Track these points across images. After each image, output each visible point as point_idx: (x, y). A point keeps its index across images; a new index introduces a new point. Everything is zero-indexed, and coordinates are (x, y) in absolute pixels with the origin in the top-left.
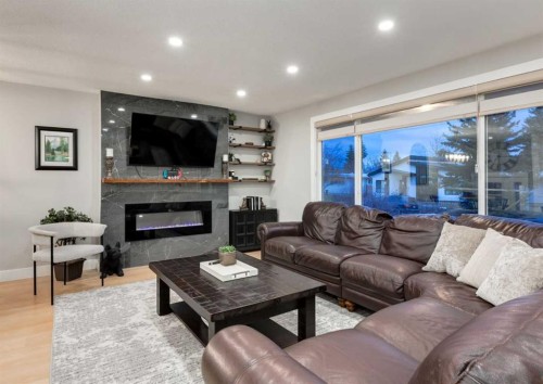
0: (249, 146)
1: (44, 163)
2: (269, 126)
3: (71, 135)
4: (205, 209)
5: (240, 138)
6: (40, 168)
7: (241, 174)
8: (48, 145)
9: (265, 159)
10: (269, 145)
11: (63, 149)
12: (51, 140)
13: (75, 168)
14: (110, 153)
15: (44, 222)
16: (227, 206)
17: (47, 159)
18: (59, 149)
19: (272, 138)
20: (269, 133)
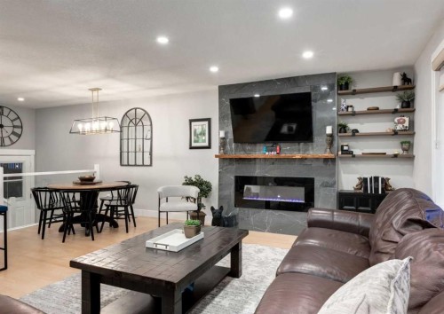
0: (374, 112)
1: (194, 145)
3: (206, 123)
6: (191, 148)
8: (195, 131)
9: (399, 127)
11: (203, 134)
12: (196, 127)
13: (209, 147)
14: (222, 134)
15: (184, 184)
16: (333, 185)
17: (195, 142)
18: (201, 134)
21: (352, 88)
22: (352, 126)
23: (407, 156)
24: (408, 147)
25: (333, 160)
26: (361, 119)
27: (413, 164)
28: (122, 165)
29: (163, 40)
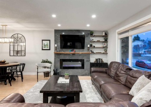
0: (98, 41)
1: (43, 48)
2: (106, 34)
3: (49, 41)
4: (82, 61)
5: (95, 39)
6: (42, 50)
7: (95, 51)
8: (44, 44)
9: (104, 46)
10: (106, 41)
11: (47, 45)
12: (45, 43)
13: (50, 49)
14: (56, 46)
16: (89, 61)
18: (46, 45)
19: (107, 38)
20: (106, 37)
21: (93, 35)
22: (93, 45)
23: (106, 53)
24: (106, 51)
25: (89, 54)
26: (95, 43)
27: (107, 55)
28: (10, 56)
29: (54, 16)
